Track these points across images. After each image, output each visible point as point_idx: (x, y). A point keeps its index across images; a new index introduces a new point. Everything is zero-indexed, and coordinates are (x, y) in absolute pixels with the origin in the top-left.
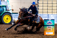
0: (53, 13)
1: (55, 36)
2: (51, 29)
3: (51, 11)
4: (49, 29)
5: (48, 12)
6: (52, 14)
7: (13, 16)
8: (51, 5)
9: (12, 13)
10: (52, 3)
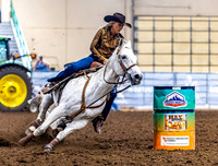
0: (195, 69)
1: (197, 150)
2: (182, 123)
3: (186, 60)
4: (174, 127)
5: (173, 65)
6: (191, 73)
7: (33, 81)
8: (186, 37)
9: (29, 68)
10: (191, 30)
